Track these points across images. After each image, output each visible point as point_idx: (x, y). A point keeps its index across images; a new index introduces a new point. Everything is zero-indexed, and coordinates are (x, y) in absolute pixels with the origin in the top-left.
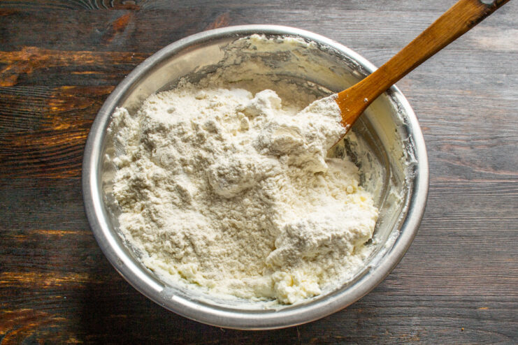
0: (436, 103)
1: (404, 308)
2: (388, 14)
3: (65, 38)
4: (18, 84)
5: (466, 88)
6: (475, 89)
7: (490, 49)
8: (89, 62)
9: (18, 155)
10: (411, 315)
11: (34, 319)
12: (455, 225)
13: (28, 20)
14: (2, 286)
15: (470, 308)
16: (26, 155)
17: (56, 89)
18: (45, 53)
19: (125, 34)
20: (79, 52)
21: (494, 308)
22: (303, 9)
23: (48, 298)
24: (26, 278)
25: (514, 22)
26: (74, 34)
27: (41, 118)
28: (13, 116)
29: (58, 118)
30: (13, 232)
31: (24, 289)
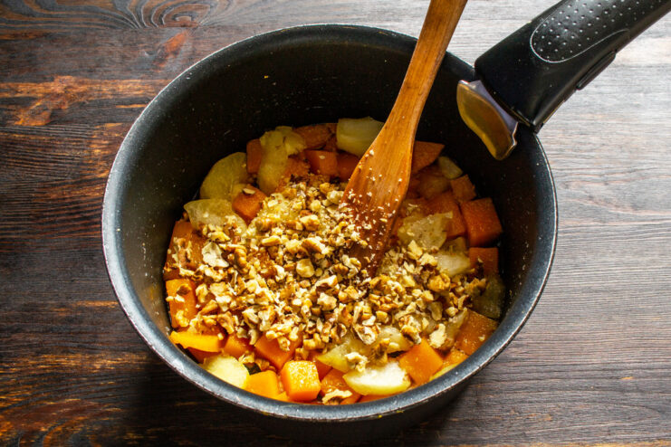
0: (561, 131)
1: (532, 382)
2: (498, 23)
3: (107, 65)
4: (52, 123)
5: (596, 111)
6: (606, 112)
8: (137, 93)
9: (57, 210)
10: (540, 390)
11: (81, 411)
13: (60, 44)
14: (42, 372)
15: (611, 378)
16: (64, 209)
17: (98, 127)
18: (82, 83)
19: (180, 57)
20: (125, 81)
21: (640, 377)
22: (396, 20)
23: (99, 385)
24: (71, 362)
26: (118, 60)
27: (83, 164)
28: (46, 162)
29: (102, 163)
30: (52, 305)
31: (69, 375)
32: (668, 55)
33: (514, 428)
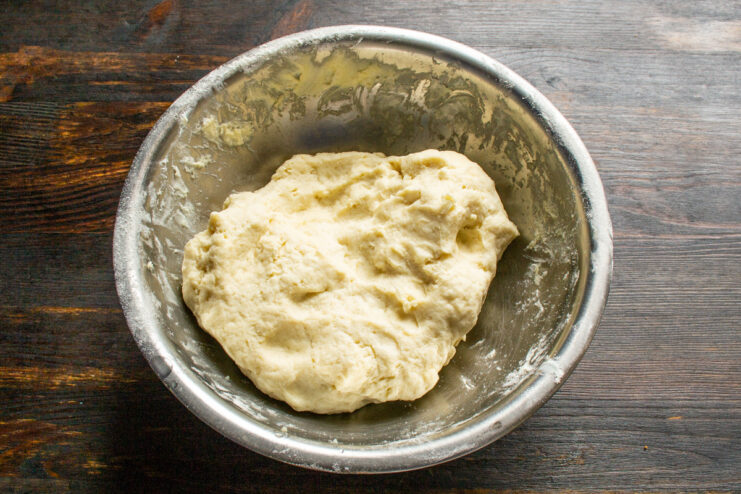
0: (608, 127)
1: (562, 418)
3: (80, 34)
4: (15, 99)
5: (650, 104)
6: (662, 106)
7: (685, 49)
8: (114, 67)
9: (17, 201)
10: (572, 428)
11: (35, 434)
12: (634, 299)
13: (28, 9)
15: (656, 417)
16: (25, 200)
17: (68, 106)
18: (52, 55)
19: (166, 27)
20: (100, 54)
21: (689, 417)
23: (57, 404)
24: (26, 376)
25: (718, 11)
26: (93, 29)
27: (48, 148)
28: (6, 144)
29: (71, 148)
30: (8, 310)
31: (24, 392)
32: (737, 42)
33: (539, 472)
